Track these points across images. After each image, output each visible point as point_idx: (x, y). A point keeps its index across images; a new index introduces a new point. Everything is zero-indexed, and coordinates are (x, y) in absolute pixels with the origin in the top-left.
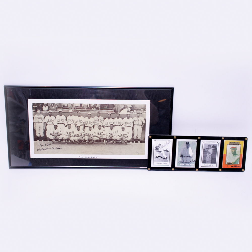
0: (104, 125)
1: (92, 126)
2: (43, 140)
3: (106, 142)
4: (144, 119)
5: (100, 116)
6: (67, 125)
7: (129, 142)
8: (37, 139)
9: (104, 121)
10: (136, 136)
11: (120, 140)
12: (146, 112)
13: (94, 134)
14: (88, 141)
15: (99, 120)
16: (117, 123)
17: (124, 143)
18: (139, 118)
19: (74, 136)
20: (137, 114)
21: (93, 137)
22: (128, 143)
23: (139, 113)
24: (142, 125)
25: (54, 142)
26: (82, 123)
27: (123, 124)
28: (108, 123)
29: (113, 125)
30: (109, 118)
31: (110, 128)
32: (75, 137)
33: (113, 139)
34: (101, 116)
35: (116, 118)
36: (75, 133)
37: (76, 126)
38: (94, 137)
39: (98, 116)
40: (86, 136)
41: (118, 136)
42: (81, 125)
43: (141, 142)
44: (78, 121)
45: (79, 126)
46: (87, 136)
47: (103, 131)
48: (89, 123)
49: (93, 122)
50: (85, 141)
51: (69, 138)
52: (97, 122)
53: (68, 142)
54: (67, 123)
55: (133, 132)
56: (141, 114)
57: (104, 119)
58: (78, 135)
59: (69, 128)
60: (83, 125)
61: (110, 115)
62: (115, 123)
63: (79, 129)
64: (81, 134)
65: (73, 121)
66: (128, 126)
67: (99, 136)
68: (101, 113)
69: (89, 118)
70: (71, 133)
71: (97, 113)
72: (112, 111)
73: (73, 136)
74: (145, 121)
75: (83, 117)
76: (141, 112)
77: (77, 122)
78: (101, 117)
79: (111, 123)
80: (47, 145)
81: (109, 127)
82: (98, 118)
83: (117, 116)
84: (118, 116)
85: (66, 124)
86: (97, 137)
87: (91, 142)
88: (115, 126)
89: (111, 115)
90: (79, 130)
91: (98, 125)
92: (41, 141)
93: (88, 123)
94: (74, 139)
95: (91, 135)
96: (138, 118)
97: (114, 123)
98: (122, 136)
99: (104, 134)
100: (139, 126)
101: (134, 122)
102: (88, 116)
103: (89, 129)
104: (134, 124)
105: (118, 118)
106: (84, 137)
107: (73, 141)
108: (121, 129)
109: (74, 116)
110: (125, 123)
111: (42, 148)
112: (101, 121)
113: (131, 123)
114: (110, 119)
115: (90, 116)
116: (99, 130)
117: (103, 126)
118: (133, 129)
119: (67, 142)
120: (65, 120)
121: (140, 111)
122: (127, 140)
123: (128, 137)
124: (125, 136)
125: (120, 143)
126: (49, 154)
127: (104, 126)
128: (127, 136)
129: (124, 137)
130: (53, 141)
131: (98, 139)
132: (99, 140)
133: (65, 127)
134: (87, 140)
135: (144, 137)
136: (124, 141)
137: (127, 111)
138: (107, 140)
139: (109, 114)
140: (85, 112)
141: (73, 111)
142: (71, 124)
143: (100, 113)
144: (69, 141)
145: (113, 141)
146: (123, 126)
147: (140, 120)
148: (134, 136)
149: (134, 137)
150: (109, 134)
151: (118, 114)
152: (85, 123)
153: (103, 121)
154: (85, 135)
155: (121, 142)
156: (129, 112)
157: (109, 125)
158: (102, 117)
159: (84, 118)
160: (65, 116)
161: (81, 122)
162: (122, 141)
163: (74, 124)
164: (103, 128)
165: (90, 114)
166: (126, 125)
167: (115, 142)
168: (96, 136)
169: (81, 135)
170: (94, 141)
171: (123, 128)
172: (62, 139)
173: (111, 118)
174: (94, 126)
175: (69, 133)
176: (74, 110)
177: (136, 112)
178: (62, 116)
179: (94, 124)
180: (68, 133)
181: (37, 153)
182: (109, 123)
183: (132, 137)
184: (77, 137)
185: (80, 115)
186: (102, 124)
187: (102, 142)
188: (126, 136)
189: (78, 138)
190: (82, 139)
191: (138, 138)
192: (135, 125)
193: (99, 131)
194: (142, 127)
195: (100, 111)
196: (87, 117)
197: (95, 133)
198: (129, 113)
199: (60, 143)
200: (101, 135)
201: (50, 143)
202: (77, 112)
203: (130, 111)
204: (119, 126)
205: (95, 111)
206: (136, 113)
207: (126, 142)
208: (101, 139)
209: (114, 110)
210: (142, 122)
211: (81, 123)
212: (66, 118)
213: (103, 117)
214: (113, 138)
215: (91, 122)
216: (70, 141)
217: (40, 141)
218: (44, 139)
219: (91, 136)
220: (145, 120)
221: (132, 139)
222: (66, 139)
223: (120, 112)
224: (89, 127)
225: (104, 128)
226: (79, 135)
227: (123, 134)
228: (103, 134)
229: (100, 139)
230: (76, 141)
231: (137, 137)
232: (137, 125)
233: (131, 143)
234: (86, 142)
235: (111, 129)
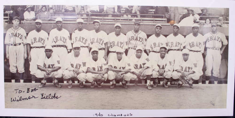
0: (148, 48)
1: (123, 50)
2: (22, 81)
3: (152, 83)
4: (225, 37)
5: (140, 31)
6: (71, 50)
7: (196, 82)
8: (10, 78)
9: (148, 40)
10: (211, 70)
11: (180, 79)
12: (228, 23)
13: (127, 68)
14: (115, 83)
15: (138, 39)
16: (174, 45)
17: (188, 85)
18: (215, 35)
19: (86, 72)
20: (212, 26)
21: (124, 74)
22: (194, 85)
23: (216, 25)
24: (221, 49)
25: (45, 84)
26: (103, 45)
27: (184, 47)
28: (155, 44)
29: (165, 49)
30: (158, 35)
31: (159, 54)
32: (88, 73)
33: (166, 77)
34: (142, 30)
35: (172, 35)
36: (87, 66)
37: (90, 51)
38: (126, 73)
39: (136, 31)
40: (110, 72)
41: (176, 70)
42: (100, 49)
43: (220, 82)
44: (95, 41)
45: (97, 50)
46: (113, 71)
47: (146, 62)
48: (118, 45)
49: (125, 44)
50: (108, 81)
51: (76, 75)
52: (133, 42)
53: (73, 84)
54: (72, 44)
55: (205, 61)
56: (220, 26)
57: (148, 36)
58: (94, 69)
59: (77, 55)
60: (104, 49)
61: (159, 28)
62: (170, 44)
63: (97, 56)
64: (101, 67)
65: (84, 41)
66: (194, 51)
67: (137, 71)
68: (141, 23)
69: (118, 35)
70: (80, 66)
71: (133, 23)
72: (165, 21)
73: (84, 72)
74: (227, 41)
75: (105, 31)
76: (219, 24)
77: (92, 43)
78: (142, 32)
79: (162, 44)
80: (30, 90)
81: (158, 52)
82: (136, 35)
83: (174, 31)
84: (176, 30)
85: (70, 47)
86: (133, 73)
87: (121, 83)
88: (169, 50)
89: (161, 28)
90: (95, 59)
91: (135, 49)
92: (20, 82)
93: (116, 44)
94: (87, 78)
95: (122, 68)
96: (213, 35)
97: (167, 45)
98: (182, 72)
99: (148, 67)
100: (217, 50)
101: (206, 42)
102: (116, 31)
103: (118, 58)
104: (207, 46)
105: (176, 34)
106: (107, 73)
107: (84, 83)
108: (181, 58)
109: (87, 30)
110: (190, 44)
111: (20, 97)
112: (141, 40)
113: (200, 44)
114: (159, 37)
115: (120, 31)
116: (137, 59)
117: (145, 51)
118: (204, 56)
119: (71, 84)
120: (68, 39)
121: (217, 21)
122: (193, 78)
123: (194, 72)
124: (189, 71)
125: (179, 84)
126: (34, 108)
127: (148, 51)
128: (193, 70)
129: (186, 73)
130: (43, 82)
131: (135, 77)
132: (137, 80)
133: (69, 52)
134: (113, 80)
135: (226, 73)
136: (186, 81)
137: (193, 20)
138: (153, 79)
139: (156, 27)
140: (110, 23)
141: (85, 20)
142: (81, 48)
143: (139, 25)
144: (76, 82)
145: (165, 81)
146: (185, 51)
147: (217, 39)
148: (207, 71)
149: (206, 73)
150: (158, 67)
151: (176, 27)
152: (109, 45)
153: (146, 40)
154: (108, 69)
155: (181, 83)
156: (198, 22)
157: (158, 49)
158: (144, 31)
159: (108, 34)
160: (69, 31)
161: (101, 42)
162: (183, 80)
163: (87, 47)
164: (145, 54)
165: (120, 26)
166: (192, 49)
167: (169, 83)
168: (131, 71)
169: (100, 69)
170: (127, 82)
171: (185, 55)
172: (62, 78)
173: (161, 35)
174: (126, 52)
175: (77, 66)
176: (87, 19)
177: (210, 23)
178: (62, 31)
179: (127, 48)
180: (75, 66)
181: (10, 107)
182: (157, 45)
183: (202, 74)
184: (93, 73)
185: (99, 28)
186: (144, 47)
187: (143, 83)
188: (191, 71)
189: (94, 75)
190: (103, 79)
191: (213, 75)
192: (208, 50)
193: (138, 62)
194: (222, 52)
195: (140, 21)
196: (114, 33)
197: (129, 65)
198: (196, 25)
199: (56, 87)
200: (140, 69)
201: (36, 85)
202: (92, 22)
203: (198, 20)
204: (178, 50)
205: (130, 20)
206: (210, 25)
207: (191, 82)
208: (141, 78)
209: (168, 19)
210: (222, 43)
211: (100, 45)
212: (71, 34)
213: (145, 33)
214: (165, 74)
215: (122, 43)
216: (78, 82)
217: (16, 82)
218: (25, 78)
219: (120, 71)
220: (227, 38)
221: (203, 77)
222: (69, 78)
223: (179, 22)
224: (118, 53)
225: (148, 55)
226: (97, 69)
227: (186, 67)
228: (145, 68)
229: (138, 77)
230: (90, 83)
231: (212, 73)
232: (213, 48)
233: (200, 84)
234: (111, 83)
235: (163, 57)
